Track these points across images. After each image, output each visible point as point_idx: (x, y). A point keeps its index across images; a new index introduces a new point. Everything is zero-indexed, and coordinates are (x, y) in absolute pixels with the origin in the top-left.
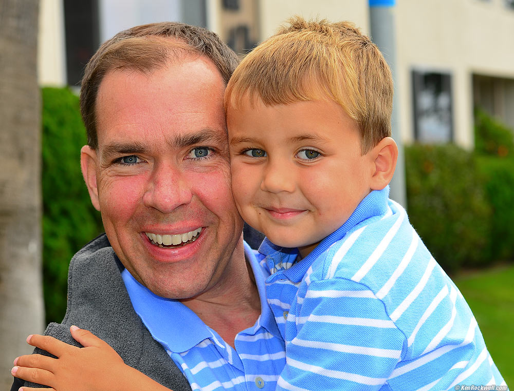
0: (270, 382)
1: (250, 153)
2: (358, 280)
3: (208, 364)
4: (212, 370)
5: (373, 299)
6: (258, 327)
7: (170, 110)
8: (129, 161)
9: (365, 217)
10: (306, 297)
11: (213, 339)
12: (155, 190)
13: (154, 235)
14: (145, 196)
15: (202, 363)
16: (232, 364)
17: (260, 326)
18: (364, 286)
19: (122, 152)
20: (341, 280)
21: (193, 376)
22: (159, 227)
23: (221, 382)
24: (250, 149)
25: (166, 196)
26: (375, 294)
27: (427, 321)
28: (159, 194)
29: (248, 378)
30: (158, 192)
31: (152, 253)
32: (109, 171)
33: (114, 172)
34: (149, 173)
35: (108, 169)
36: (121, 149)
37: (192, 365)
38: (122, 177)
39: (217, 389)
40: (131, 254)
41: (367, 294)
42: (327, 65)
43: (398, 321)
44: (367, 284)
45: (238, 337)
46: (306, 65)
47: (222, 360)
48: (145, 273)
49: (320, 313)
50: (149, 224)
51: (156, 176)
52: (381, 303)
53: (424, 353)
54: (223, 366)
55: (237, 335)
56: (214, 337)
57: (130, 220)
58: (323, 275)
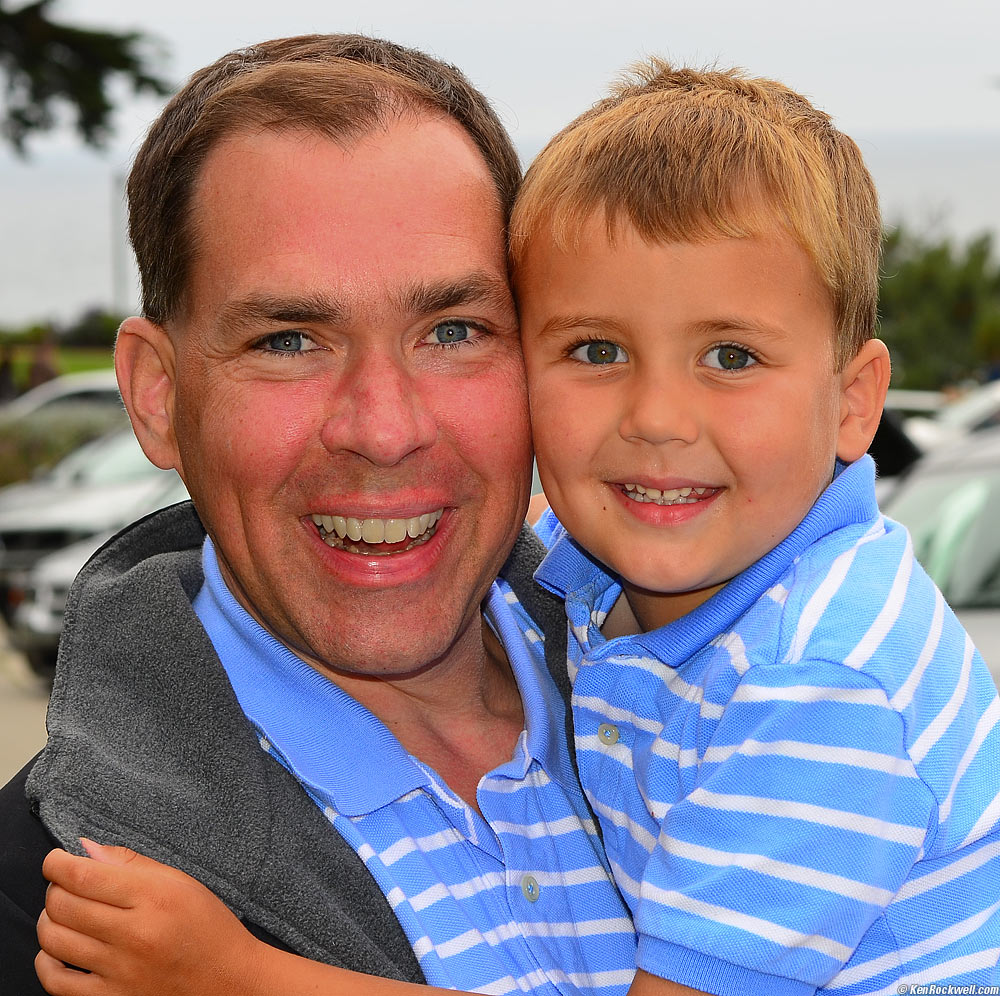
0: (551, 888)
1: (582, 353)
2: (857, 666)
3: (416, 843)
4: (425, 856)
5: (884, 710)
6: (528, 760)
7: (398, 224)
8: (282, 346)
9: (835, 524)
10: (736, 699)
11: (431, 790)
12: (358, 412)
13: (341, 520)
14: (331, 427)
15: (402, 840)
16: (476, 843)
17: (531, 759)
18: (867, 678)
19: (280, 317)
20: (822, 664)
21: (388, 869)
22: (359, 501)
23: (447, 884)
24: (581, 343)
25: (390, 425)
26: (889, 698)
27: (969, 770)
28: (372, 421)
29: (511, 877)
30: (370, 417)
31: (333, 566)
32: (236, 369)
33: (251, 371)
34: (336, 376)
35: (231, 364)
36: (275, 310)
37: (380, 846)
38: (269, 385)
39: (439, 903)
40: (278, 569)
41: (873, 697)
42: (779, 162)
43: (923, 762)
44: (876, 674)
45: (483, 783)
46: (736, 158)
47: (448, 832)
48: (308, 614)
49: (770, 737)
50: (332, 492)
51: (359, 382)
52: (899, 720)
53: (963, 844)
54: (452, 848)
55: (484, 778)
56: (434, 783)
57: (282, 486)
58: (780, 653)
